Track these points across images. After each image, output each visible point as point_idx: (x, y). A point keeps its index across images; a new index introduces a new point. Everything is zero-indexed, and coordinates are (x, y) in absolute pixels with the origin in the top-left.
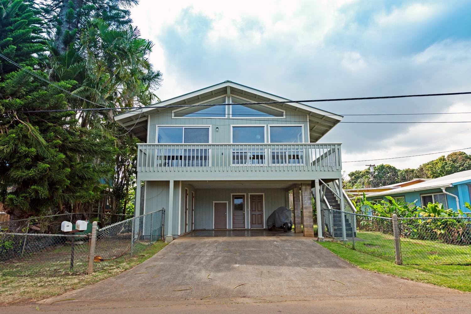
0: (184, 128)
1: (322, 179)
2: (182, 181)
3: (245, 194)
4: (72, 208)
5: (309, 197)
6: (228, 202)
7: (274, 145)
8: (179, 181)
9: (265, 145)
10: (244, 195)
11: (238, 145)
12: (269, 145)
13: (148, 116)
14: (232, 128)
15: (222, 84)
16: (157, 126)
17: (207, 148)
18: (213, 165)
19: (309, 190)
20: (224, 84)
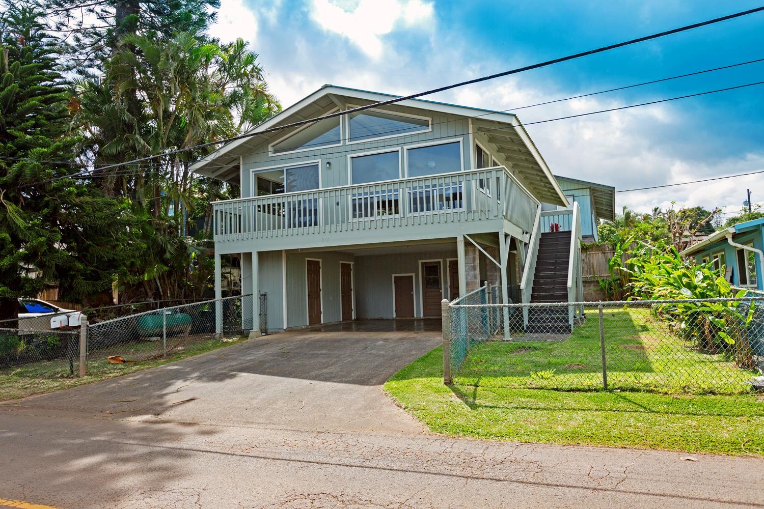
0: (285, 169)
1: (467, 235)
2: (286, 250)
3: (441, 260)
4: (162, 293)
5: (472, 264)
6: (414, 274)
7: (414, 181)
8: (282, 250)
9: (401, 182)
10: (440, 262)
11: (359, 188)
12: (407, 182)
13: (239, 158)
14: (349, 161)
15: (320, 92)
16: (251, 170)
17: (316, 196)
18: (326, 223)
19: (472, 254)
20: (322, 91)
